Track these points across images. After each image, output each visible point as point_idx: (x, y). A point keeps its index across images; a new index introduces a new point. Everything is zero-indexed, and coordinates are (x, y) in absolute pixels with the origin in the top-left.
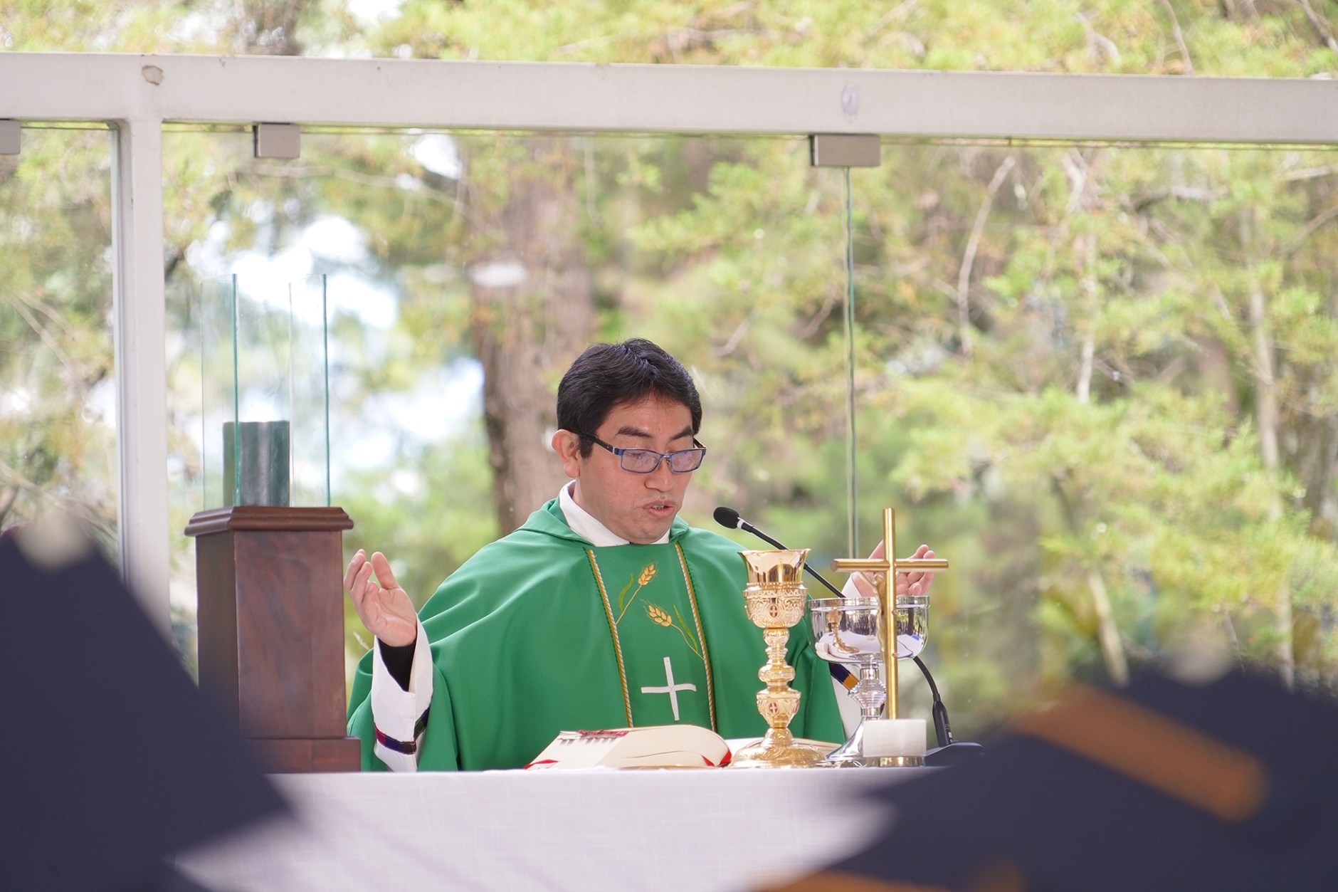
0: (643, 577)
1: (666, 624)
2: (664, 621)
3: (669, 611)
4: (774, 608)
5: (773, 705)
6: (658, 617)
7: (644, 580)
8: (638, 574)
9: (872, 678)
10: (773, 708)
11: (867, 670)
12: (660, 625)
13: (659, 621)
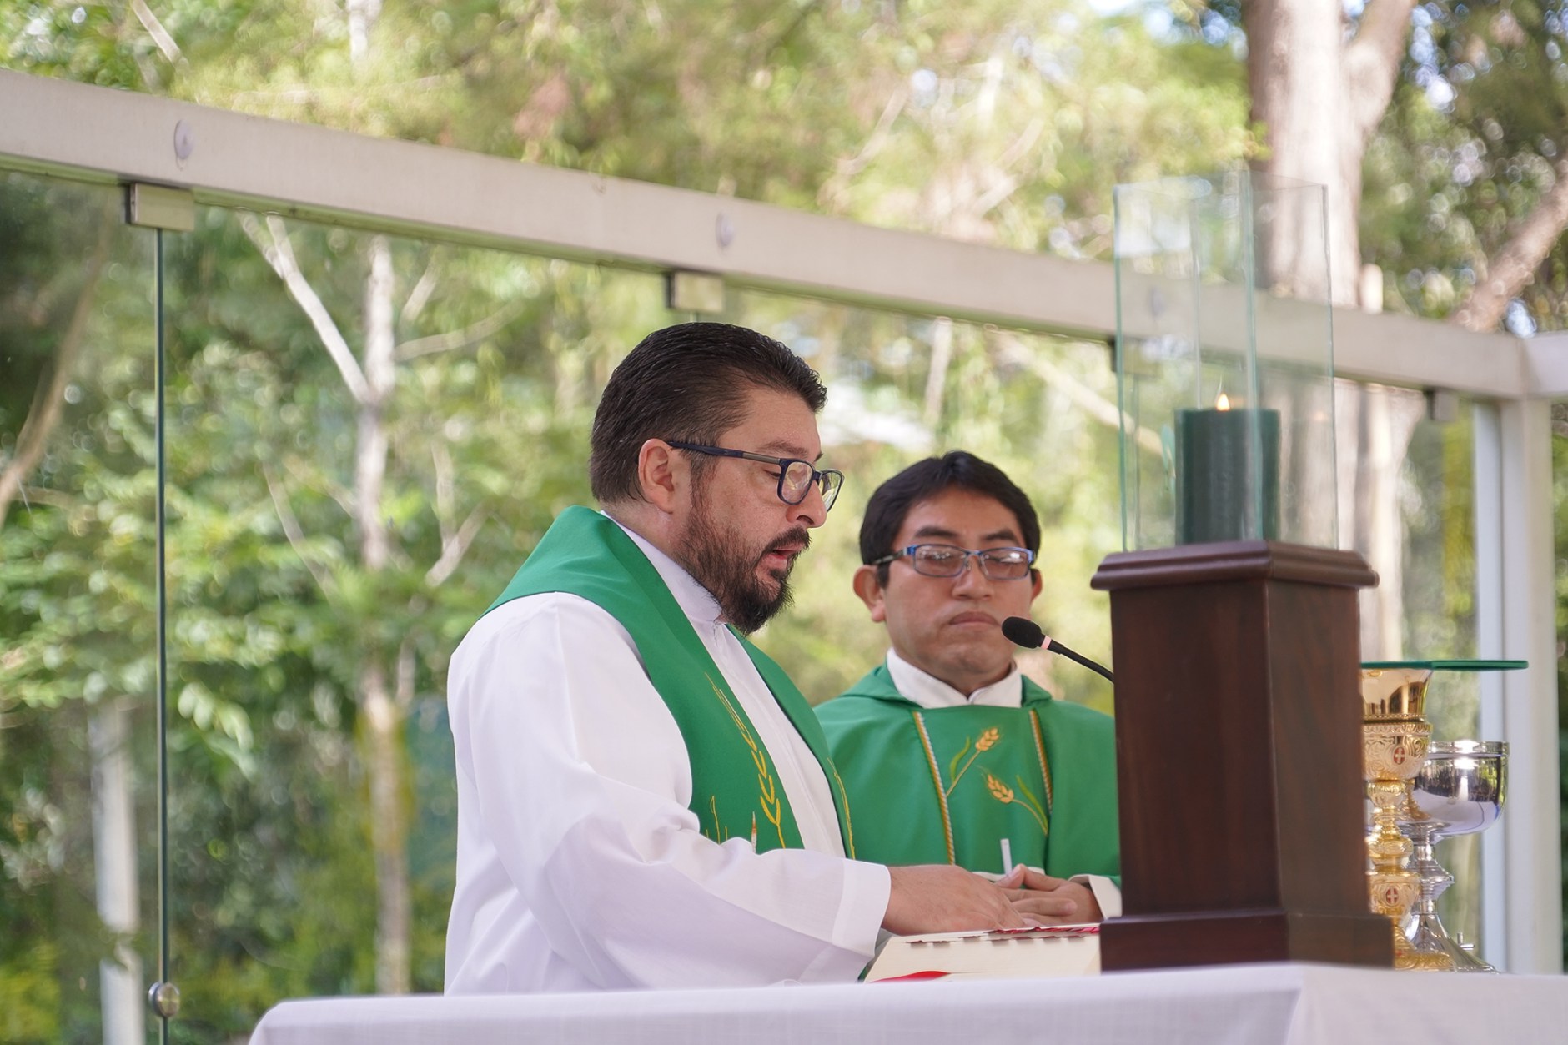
0: (982, 740)
1: (1006, 800)
2: (1005, 796)
3: (1009, 784)
4: (1400, 750)
5: (1392, 892)
6: (997, 790)
7: (983, 744)
8: (976, 736)
9: (1429, 858)
10: (1392, 896)
11: (1423, 848)
12: (999, 800)
13: (998, 795)
